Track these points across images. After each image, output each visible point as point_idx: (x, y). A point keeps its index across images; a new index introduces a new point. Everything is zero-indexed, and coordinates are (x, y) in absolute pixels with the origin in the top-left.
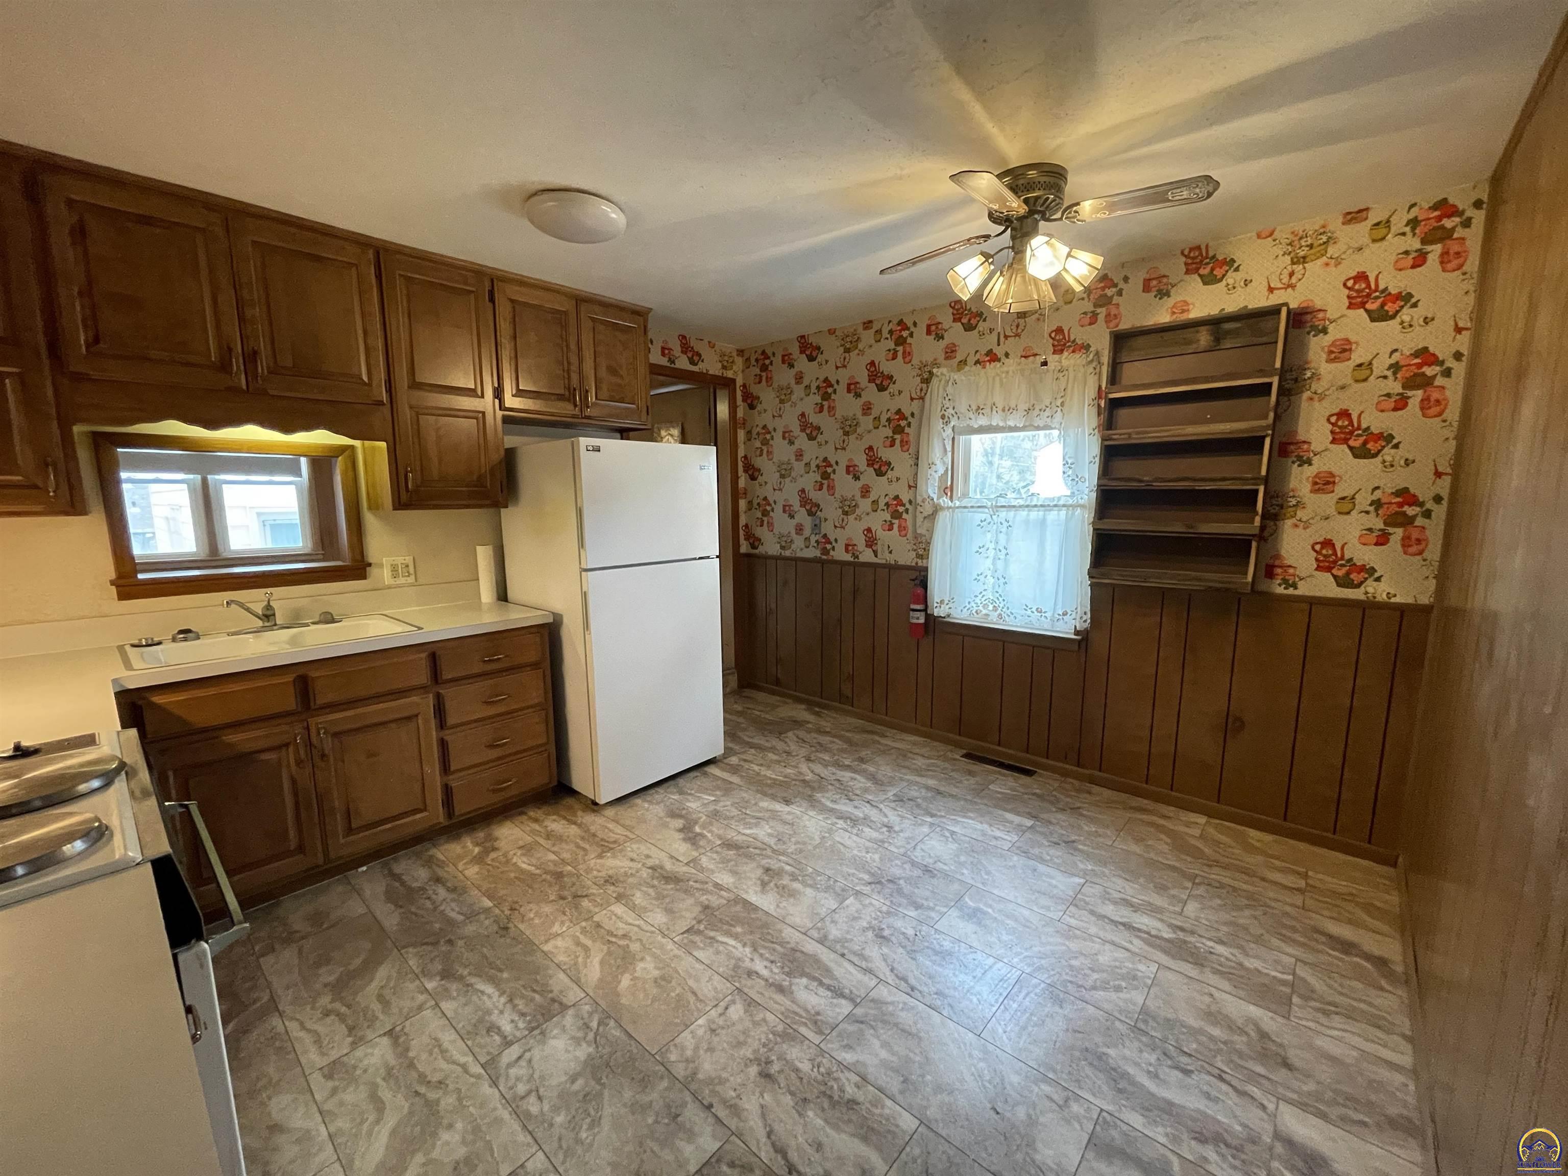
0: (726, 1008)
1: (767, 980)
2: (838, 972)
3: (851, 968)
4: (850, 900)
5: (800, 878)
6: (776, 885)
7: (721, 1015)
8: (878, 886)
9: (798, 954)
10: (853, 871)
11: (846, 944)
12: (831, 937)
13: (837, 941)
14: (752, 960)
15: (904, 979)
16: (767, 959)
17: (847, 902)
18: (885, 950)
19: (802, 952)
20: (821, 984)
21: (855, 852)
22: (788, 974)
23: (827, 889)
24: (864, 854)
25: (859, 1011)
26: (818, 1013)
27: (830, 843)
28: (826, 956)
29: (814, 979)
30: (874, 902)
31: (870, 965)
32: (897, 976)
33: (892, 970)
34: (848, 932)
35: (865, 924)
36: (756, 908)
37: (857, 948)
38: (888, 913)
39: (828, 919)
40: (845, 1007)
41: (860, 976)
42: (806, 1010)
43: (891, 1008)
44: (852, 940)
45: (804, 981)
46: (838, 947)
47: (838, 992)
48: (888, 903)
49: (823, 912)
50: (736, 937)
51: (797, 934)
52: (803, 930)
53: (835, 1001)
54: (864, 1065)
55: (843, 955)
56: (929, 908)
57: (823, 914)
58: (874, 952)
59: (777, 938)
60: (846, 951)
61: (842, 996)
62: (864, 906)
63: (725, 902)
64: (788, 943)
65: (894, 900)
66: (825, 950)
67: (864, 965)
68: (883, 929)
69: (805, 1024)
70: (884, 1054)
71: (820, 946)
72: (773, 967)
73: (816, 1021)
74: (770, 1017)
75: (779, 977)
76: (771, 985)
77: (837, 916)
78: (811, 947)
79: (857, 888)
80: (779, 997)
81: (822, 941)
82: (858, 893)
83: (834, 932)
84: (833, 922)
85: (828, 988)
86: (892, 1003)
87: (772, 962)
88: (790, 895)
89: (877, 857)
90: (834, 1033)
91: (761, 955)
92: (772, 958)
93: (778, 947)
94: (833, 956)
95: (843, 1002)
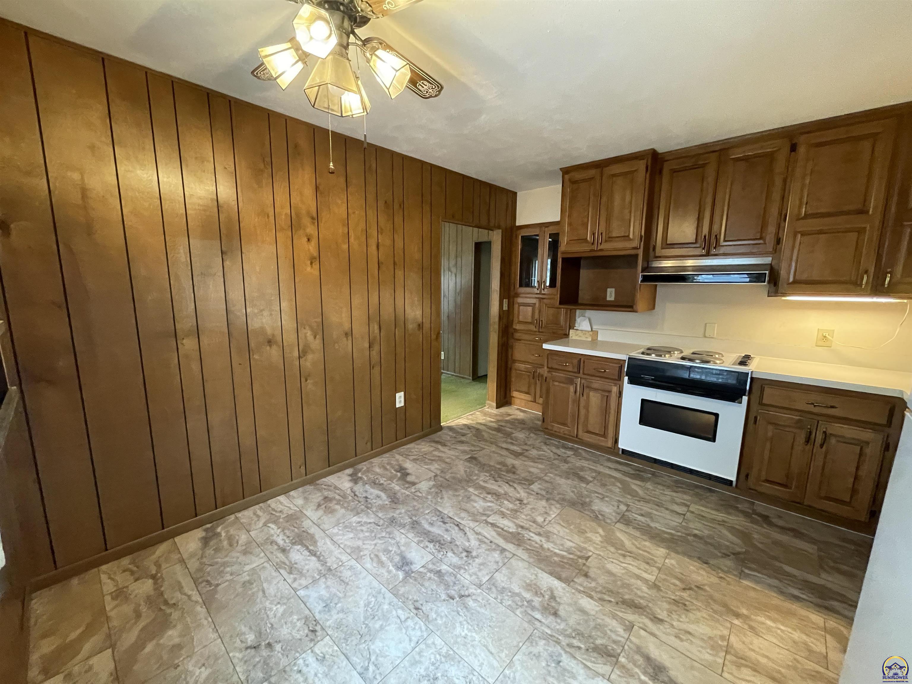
0: (544, 520)
1: (530, 531)
2: (494, 534)
3: (488, 536)
4: (485, 580)
5: (525, 603)
6: (543, 596)
7: (546, 518)
8: (463, 594)
9: (516, 543)
10: (482, 610)
11: (489, 548)
12: (498, 552)
13: (494, 550)
14: (541, 541)
15: (460, 529)
16: (533, 541)
17: (487, 578)
18: (467, 544)
19: (515, 544)
20: (502, 529)
21: (477, 638)
22: (519, 534)
23: (502, 591)
24: (469, 634)
25: (484, 518)
26: (502, 518)
27: (503, 655)
28: (501, 542)
29: (506, 531)
30: (467, 577)
31: (477, 536)
32: (464, 531)
33: (466, 533)
34: (488, 555)
35: (477, 560)
36: (551, 574)
37: (483, 546)
38: (460, 568)
39: (500, 564)
40: (490, 520)
41: (482, 531)
42: (508, 519)
43: (470, 518)
44: (486, 550)
45: (511, 530)
46: (494, 546)
47: (493, 525)
48: (459, 576)
49: (504, 571)
50: (556, 554)
51: (519, 555)
52: (516, 557)
53: (495, 522)
54: (483, 502)
55: (491, 542)
56: (431, 571)
57: (504, 568)
58: (474, 543)
59: (530, 553)
60: (490, 544)
61: (492, 524)
62: (475, 574)
63: (575, 580)
64: (523, 549)
65: (453, 578)
66: (500, 544)
67: (480, 537)
68: (466, 557)
69: (508, 514)
70: (475, 505)
71: (505, 547)
72: (529, 537)
73: (503, 515)
74: (523, 517)
75: (523, 532)
76: (527, 529)
77: (495, 567)
78: (510, 547)
79: (479, 591)
80: (522, 524)
81: (503, 550)
82: (480, 586)
83: (496, 555)
84: (497, 562)
85: (498, 527)
86: (469, 520)
87: (530, 540)
88: (529, 585)
89: (458, 630)
90: (495, 511)
91: (536, 543)
92: (530, 541)
93: (528, 547)
94: (496, 541)
95: (492, 522)
